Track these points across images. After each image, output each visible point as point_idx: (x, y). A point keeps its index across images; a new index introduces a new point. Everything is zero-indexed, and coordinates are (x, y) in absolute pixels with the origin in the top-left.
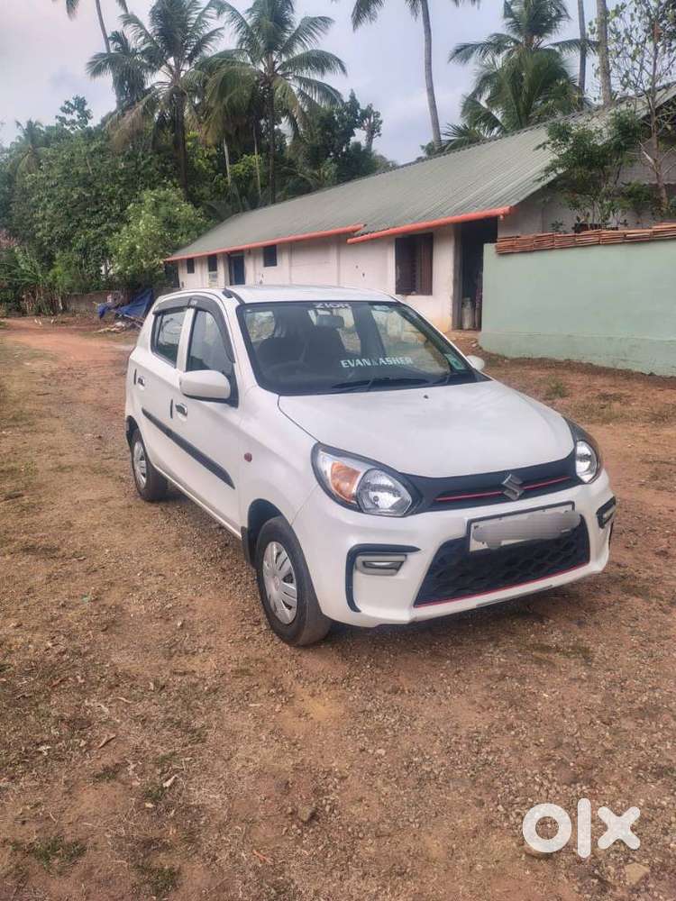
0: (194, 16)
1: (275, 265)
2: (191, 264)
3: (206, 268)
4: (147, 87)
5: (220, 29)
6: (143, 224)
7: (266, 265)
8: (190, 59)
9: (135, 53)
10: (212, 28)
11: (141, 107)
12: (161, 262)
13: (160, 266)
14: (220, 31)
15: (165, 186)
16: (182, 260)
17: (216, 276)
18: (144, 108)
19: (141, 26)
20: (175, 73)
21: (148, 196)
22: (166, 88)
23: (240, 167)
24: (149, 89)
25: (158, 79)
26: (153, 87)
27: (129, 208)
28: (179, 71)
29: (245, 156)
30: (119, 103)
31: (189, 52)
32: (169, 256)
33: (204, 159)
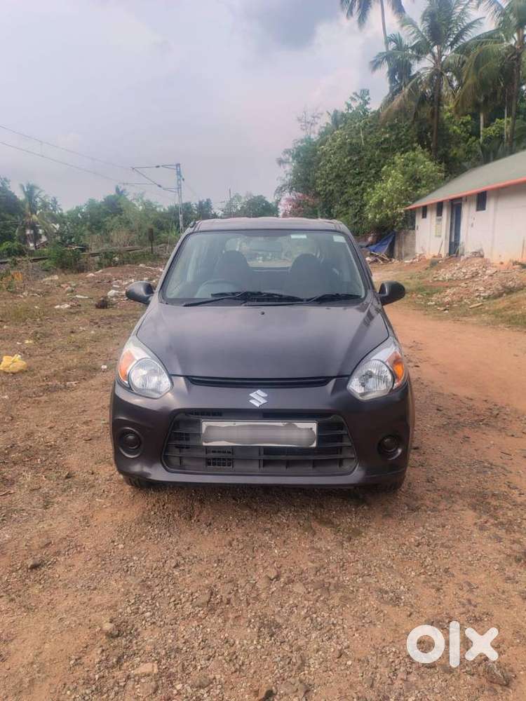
0: (458, 10)
1: (484, 209)
2: (424, 211)
3: (435, 214)
4: (413, 73)
5: (481, 18)
6: (392, 181)
7: (478, 210)
8: (452, 45)
9: (407, 48)
10: (473, 19)
11: (407, 90)
12: (402, 211)
13: (401, 214)
14: (481, 21)
15: (414, 149)
16: (419, 208)
17: (440, 220)
18: (409, 90)
19: (414, 26)
20: (437, 59)
21: (399, 159)
22: (428, 72)
23: (492, 130)
24: (415, 75)
25: (423, 66)
26: (418, 73)
27: (383, 169)
28: (440, 57)
29: (497, 120)
30: (391, 88)
31: (452, 39)
32: (410, 205)
33: (459, 126)
